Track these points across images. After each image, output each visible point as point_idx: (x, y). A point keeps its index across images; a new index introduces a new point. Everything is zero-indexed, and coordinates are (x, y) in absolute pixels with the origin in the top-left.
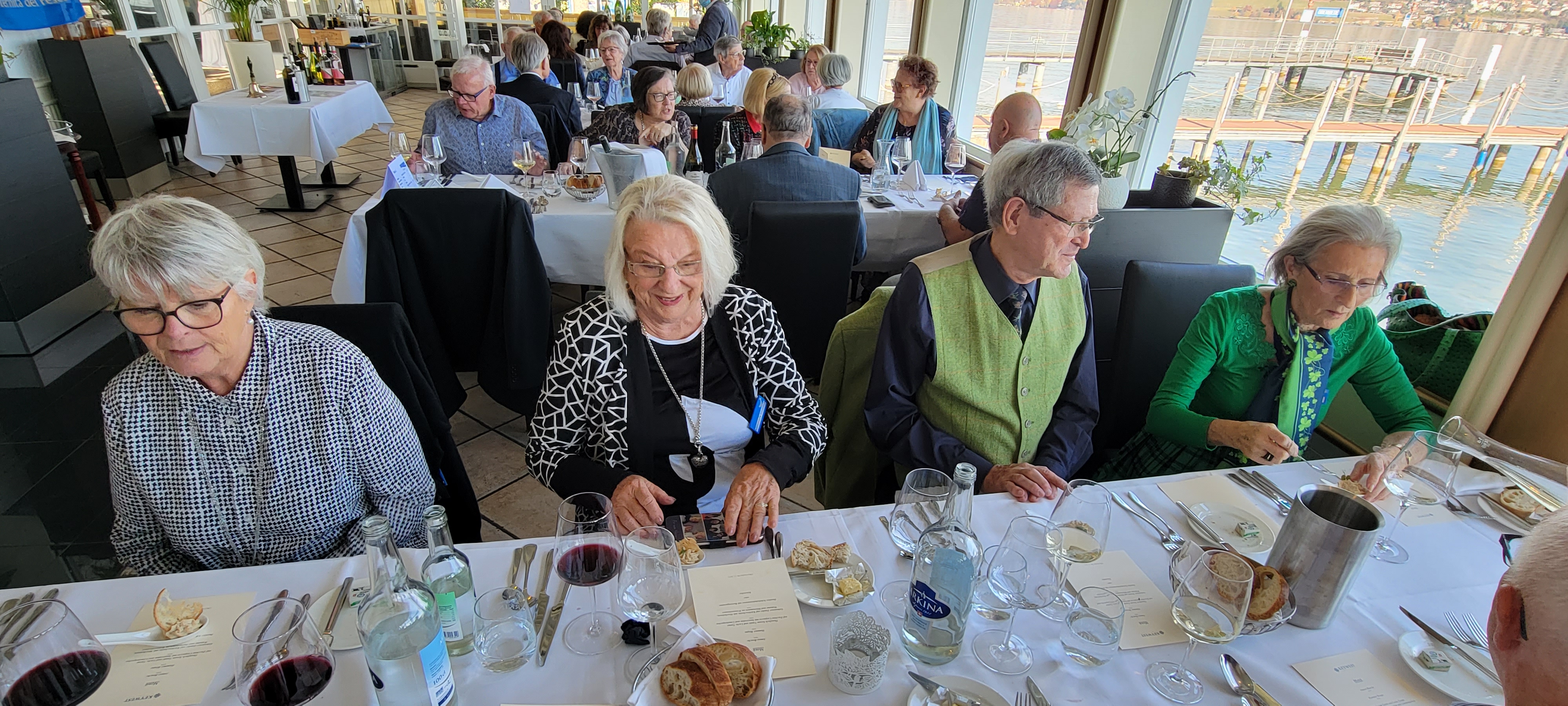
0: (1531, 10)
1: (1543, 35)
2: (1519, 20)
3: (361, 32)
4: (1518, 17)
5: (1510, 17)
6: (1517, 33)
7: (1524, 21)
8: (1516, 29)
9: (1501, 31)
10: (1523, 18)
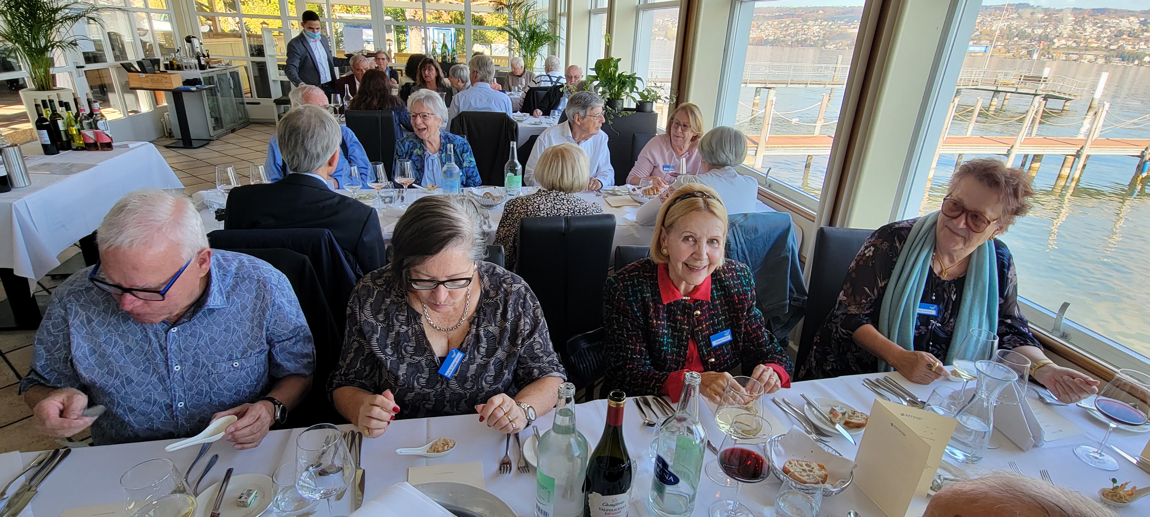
0: (1096, 45)
1: (1106, 63)
2: (1087, 53)
3: (197, 74)
4: (1086, 50)
5: (1080, 50)
6: (1086, 61)
7: (1090, 53)
8: (1085, 59)
9: (1075, 60)
10: (1090, 51)
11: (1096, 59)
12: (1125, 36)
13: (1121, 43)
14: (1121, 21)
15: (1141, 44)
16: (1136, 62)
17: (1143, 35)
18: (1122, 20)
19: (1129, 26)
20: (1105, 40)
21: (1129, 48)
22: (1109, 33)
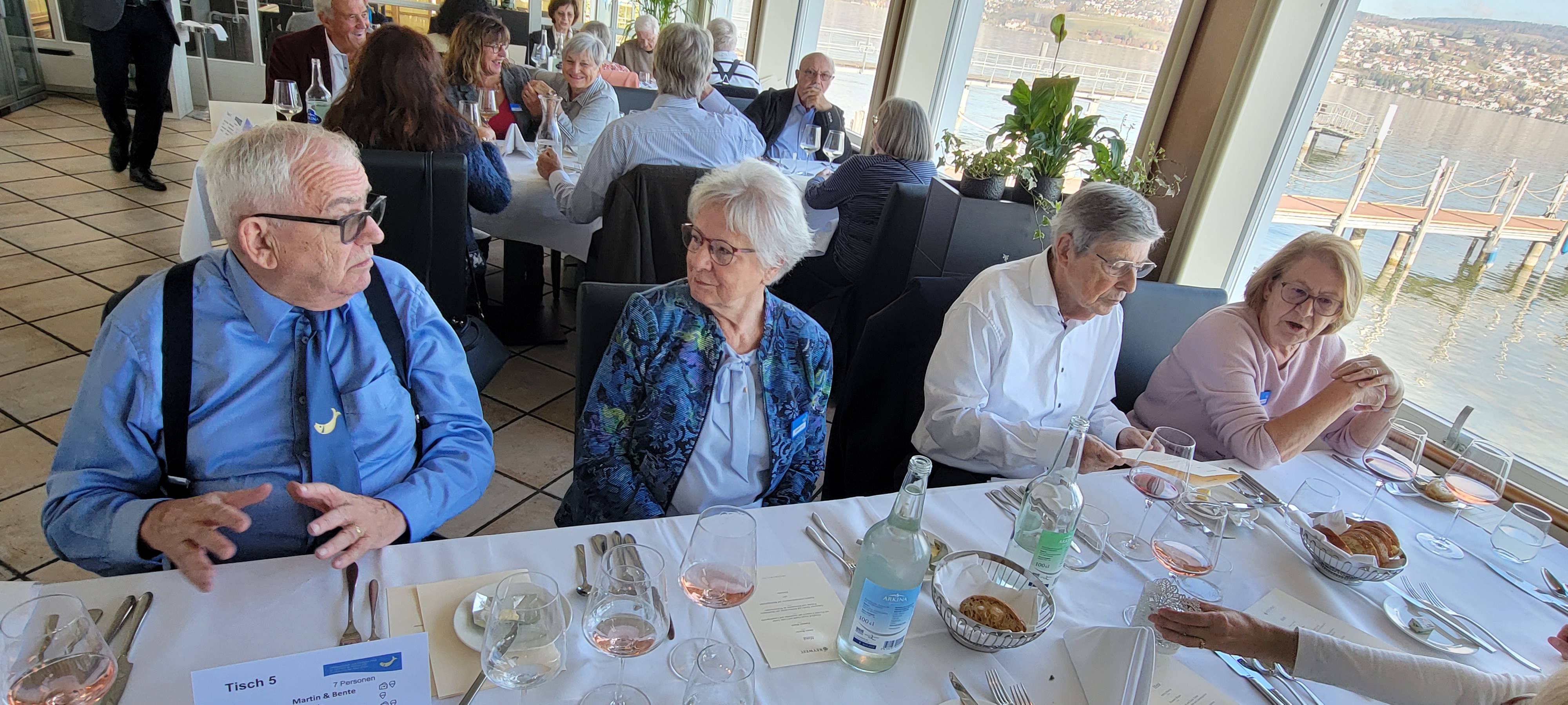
11: (1345, 80)
12: (1382, 52)
13: (1377, 60)
14: (1378, 31)
15: (1400, 64)
16: (1393, 88)
17: (1403, 52)
18: (1380, 30)
19: (1387, 38)
20: (1358, 55)
21: (1386, 68)
22: (1363, 46)
